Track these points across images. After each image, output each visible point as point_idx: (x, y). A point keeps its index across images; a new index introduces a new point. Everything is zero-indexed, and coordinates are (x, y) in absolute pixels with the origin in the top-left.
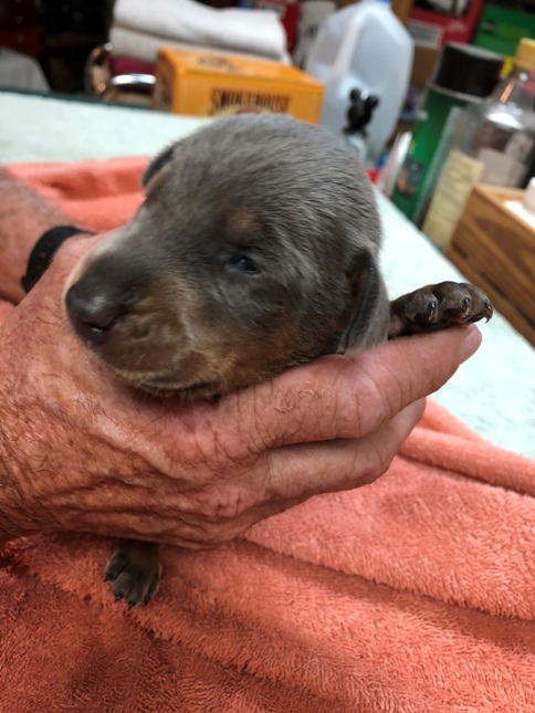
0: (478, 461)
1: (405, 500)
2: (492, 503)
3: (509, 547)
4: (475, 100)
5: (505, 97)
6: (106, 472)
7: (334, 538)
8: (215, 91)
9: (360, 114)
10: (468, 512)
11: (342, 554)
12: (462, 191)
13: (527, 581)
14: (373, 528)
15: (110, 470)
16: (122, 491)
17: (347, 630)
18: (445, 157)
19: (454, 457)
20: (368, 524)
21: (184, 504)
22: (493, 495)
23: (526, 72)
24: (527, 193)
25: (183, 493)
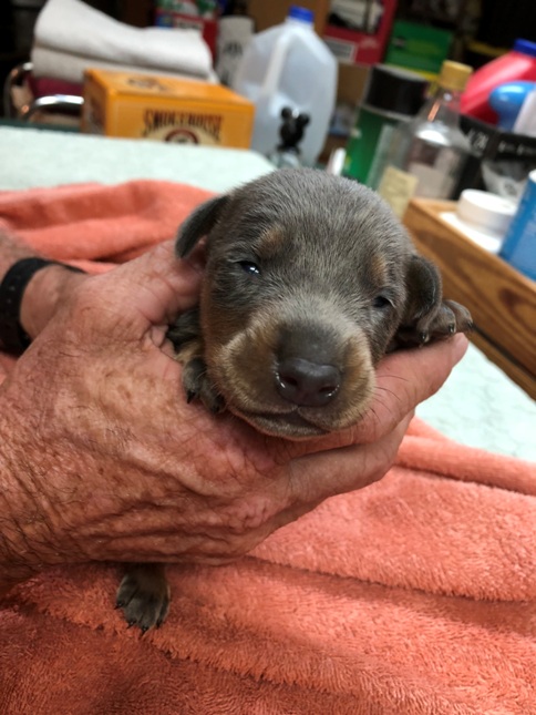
0: (449, 460)
1: (388, 502)
2: (468, 498)
3: (486, 536)
4: (405, 119)
5: (432, 114)
6: (138, 496)
7: (328, 544)
8: (147, 112)
9: (292, 132)
10: (446, 508)
11: (337, 559)
12: (399, 205)
13: (504, 565)
14: (361, 531)
15: (142, 494)
16: (152, 513)
17: (349, 630)
18: (380, 171)
19: (427, 458)
20: (356, 528)
21: (213, 519)
22: (468, 490)
23: (450, 92)
24: (460, 205)
25: (212, 508)
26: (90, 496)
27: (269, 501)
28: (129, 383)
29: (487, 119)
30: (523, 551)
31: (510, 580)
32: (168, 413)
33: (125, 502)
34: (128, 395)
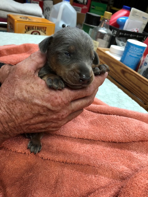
0: (109, 110)
1: (95, 121)
2: (114, 118)
3: (119, 127)
4: (96, 27)
5: (102, 26)
7: (80, 131)
10: (109, 121)
11: (83, 134)
13: (124, 134)
15: (38, 112)
16: (40, 117)
20: (87, 127)
21: (55, 116)
22: (114, 117)
23: (107, 19)
24: (110, 49)
26: (25, 114)
28: (33, 85)
29: (117, 26)
30: (128, 130)
31: (125, 137)
32: (43, 91)
34: (33, 88)
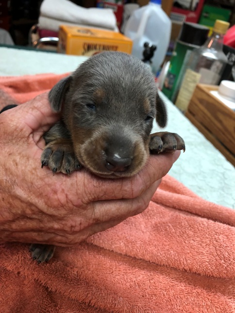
0: (196, 207)
1: (163, 225)
2: (202, 225)
3: (209, 245)
4: (197, 47)
5: (210, 45)
6: (19, 212)
7: (131, 242)
8: (85, 44)
9: (148, 54)
10: (191, 229)
11: (135, 250)
12: (192, 87)
13: (216, 260)
14: (149, 238)
15: (21, 212)
16: (28, 221)
17: (137, 284)
18: (185, 72)
19: (185, 205)
20: (147, 236)
21: (56, 226)
22: (202, 222)
24: (220, 88)
25: (55, 221)
27: (83, 220)
30: (227, 254)
31: (218, 268)
33: (14, 215)
34: (17, 164)
